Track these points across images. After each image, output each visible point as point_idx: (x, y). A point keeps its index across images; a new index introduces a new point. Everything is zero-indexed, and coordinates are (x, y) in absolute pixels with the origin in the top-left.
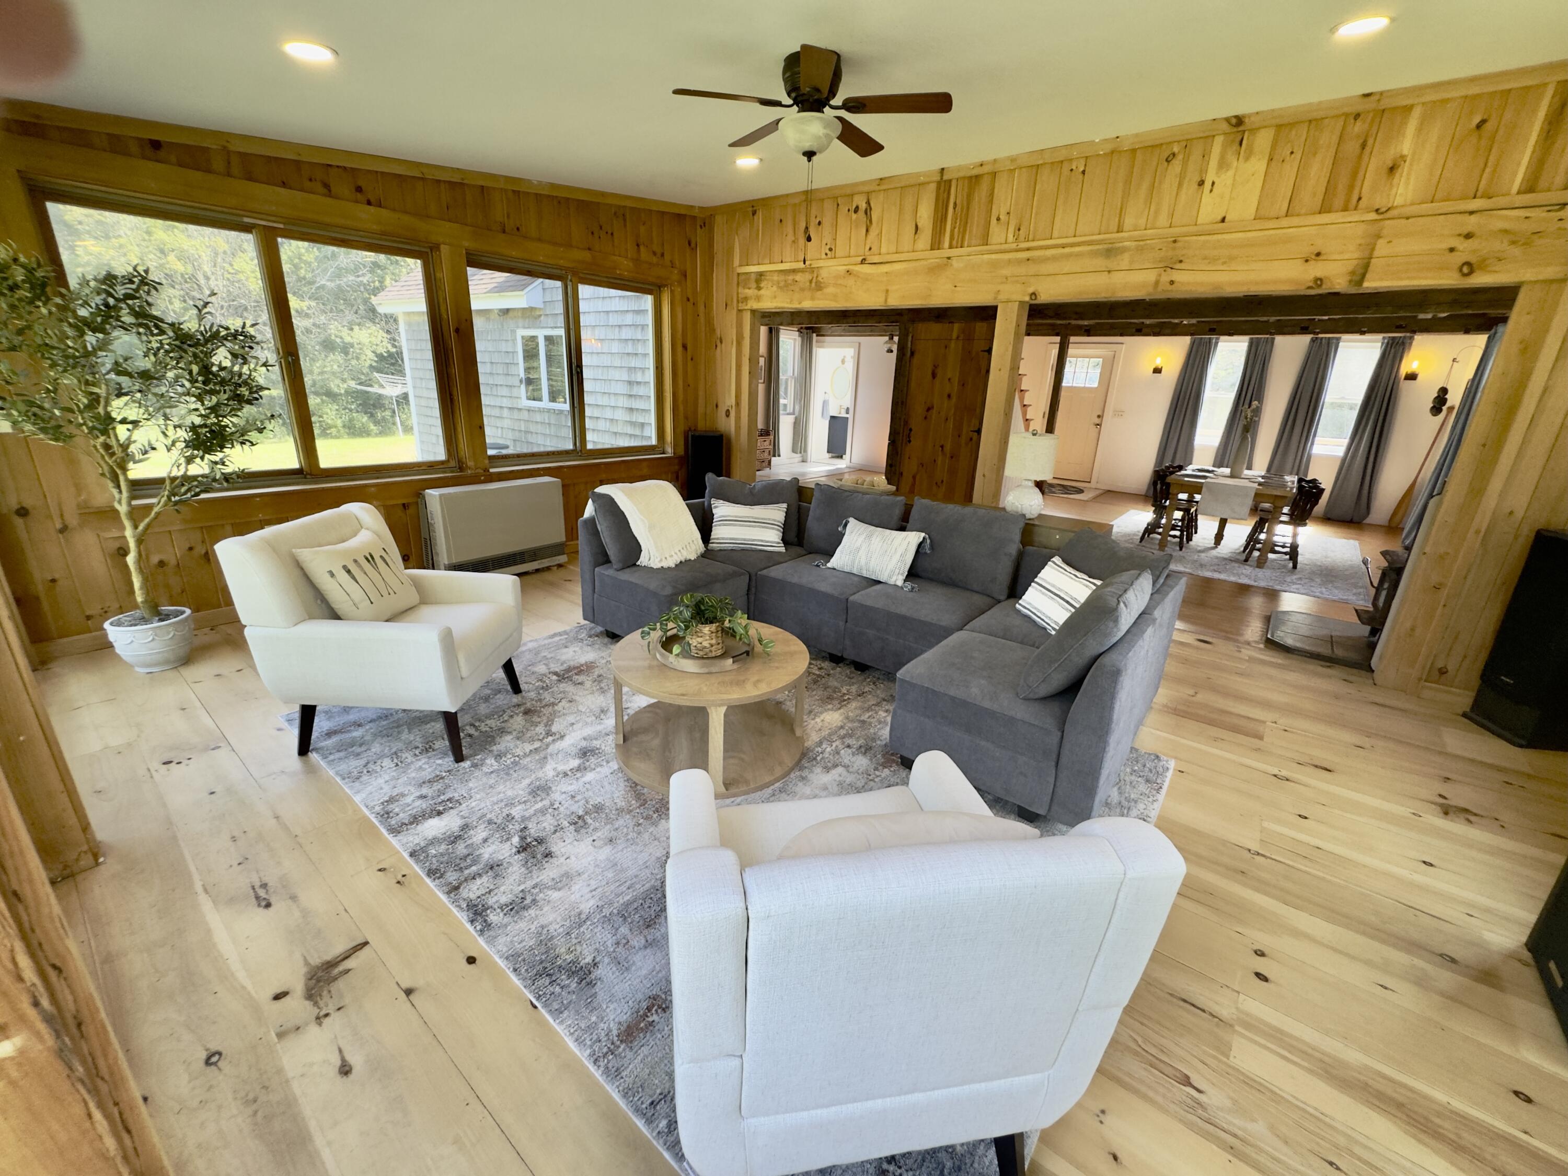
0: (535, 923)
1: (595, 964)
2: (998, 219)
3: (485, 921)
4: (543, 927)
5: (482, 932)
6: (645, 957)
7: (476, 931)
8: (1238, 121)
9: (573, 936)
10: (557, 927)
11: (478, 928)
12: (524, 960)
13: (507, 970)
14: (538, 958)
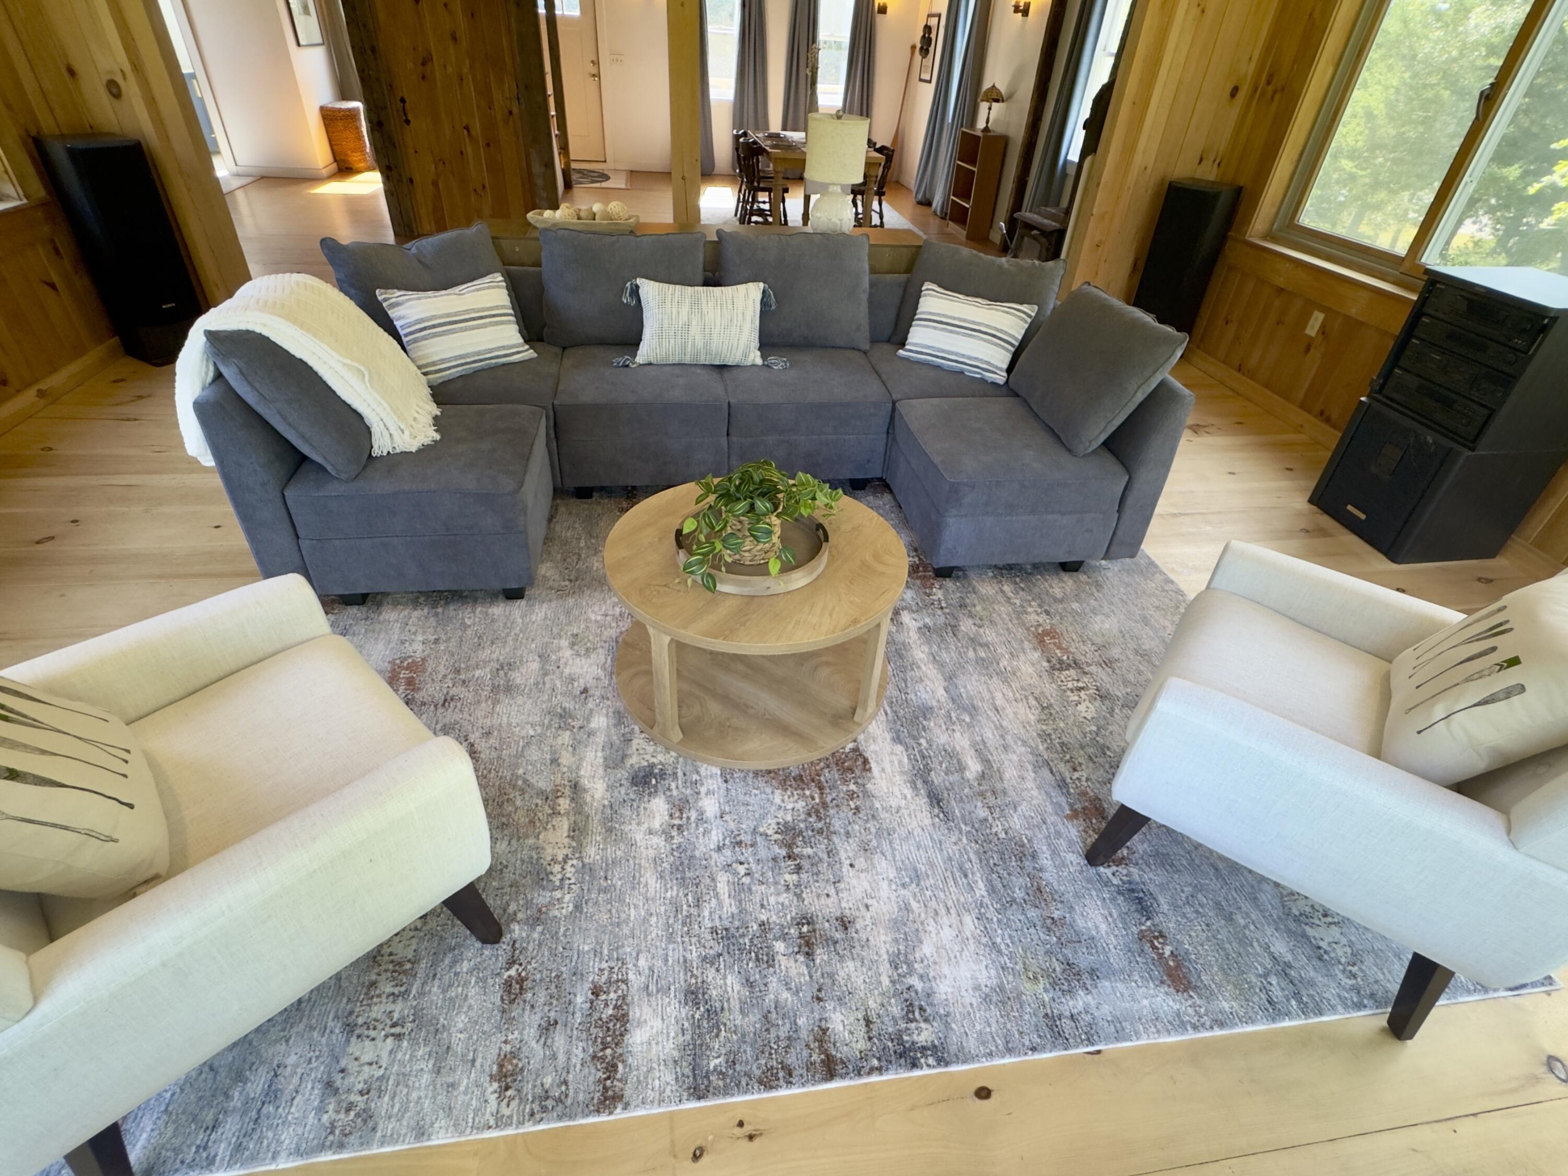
0: (964, 993)
1: (1068, 964)
3: (924, 1049)
4: (977, 988)
5: (942, 1061)
6: (1083, 915)
7: (934, 1067)
9: (1008, 965)
10: (984, 972)
11: (931, 1061)
12: (1021, 1033)
13: (1027, 1058)
14: (1027, 1017)
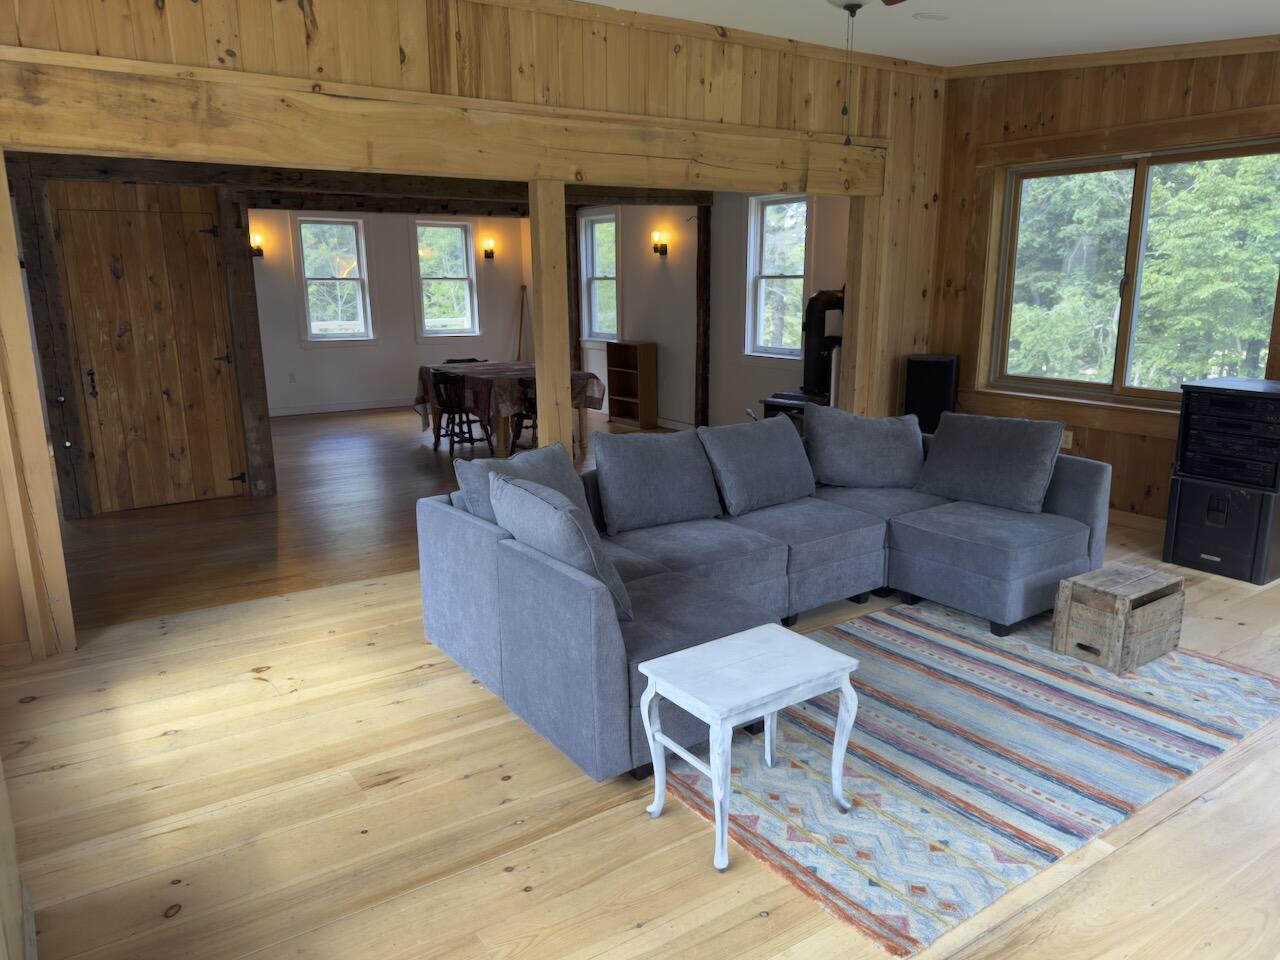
2: (521, 71)
8: (723, 32)
